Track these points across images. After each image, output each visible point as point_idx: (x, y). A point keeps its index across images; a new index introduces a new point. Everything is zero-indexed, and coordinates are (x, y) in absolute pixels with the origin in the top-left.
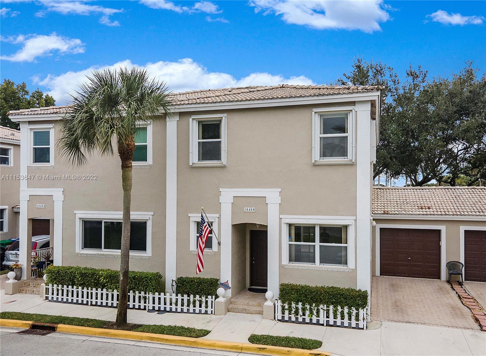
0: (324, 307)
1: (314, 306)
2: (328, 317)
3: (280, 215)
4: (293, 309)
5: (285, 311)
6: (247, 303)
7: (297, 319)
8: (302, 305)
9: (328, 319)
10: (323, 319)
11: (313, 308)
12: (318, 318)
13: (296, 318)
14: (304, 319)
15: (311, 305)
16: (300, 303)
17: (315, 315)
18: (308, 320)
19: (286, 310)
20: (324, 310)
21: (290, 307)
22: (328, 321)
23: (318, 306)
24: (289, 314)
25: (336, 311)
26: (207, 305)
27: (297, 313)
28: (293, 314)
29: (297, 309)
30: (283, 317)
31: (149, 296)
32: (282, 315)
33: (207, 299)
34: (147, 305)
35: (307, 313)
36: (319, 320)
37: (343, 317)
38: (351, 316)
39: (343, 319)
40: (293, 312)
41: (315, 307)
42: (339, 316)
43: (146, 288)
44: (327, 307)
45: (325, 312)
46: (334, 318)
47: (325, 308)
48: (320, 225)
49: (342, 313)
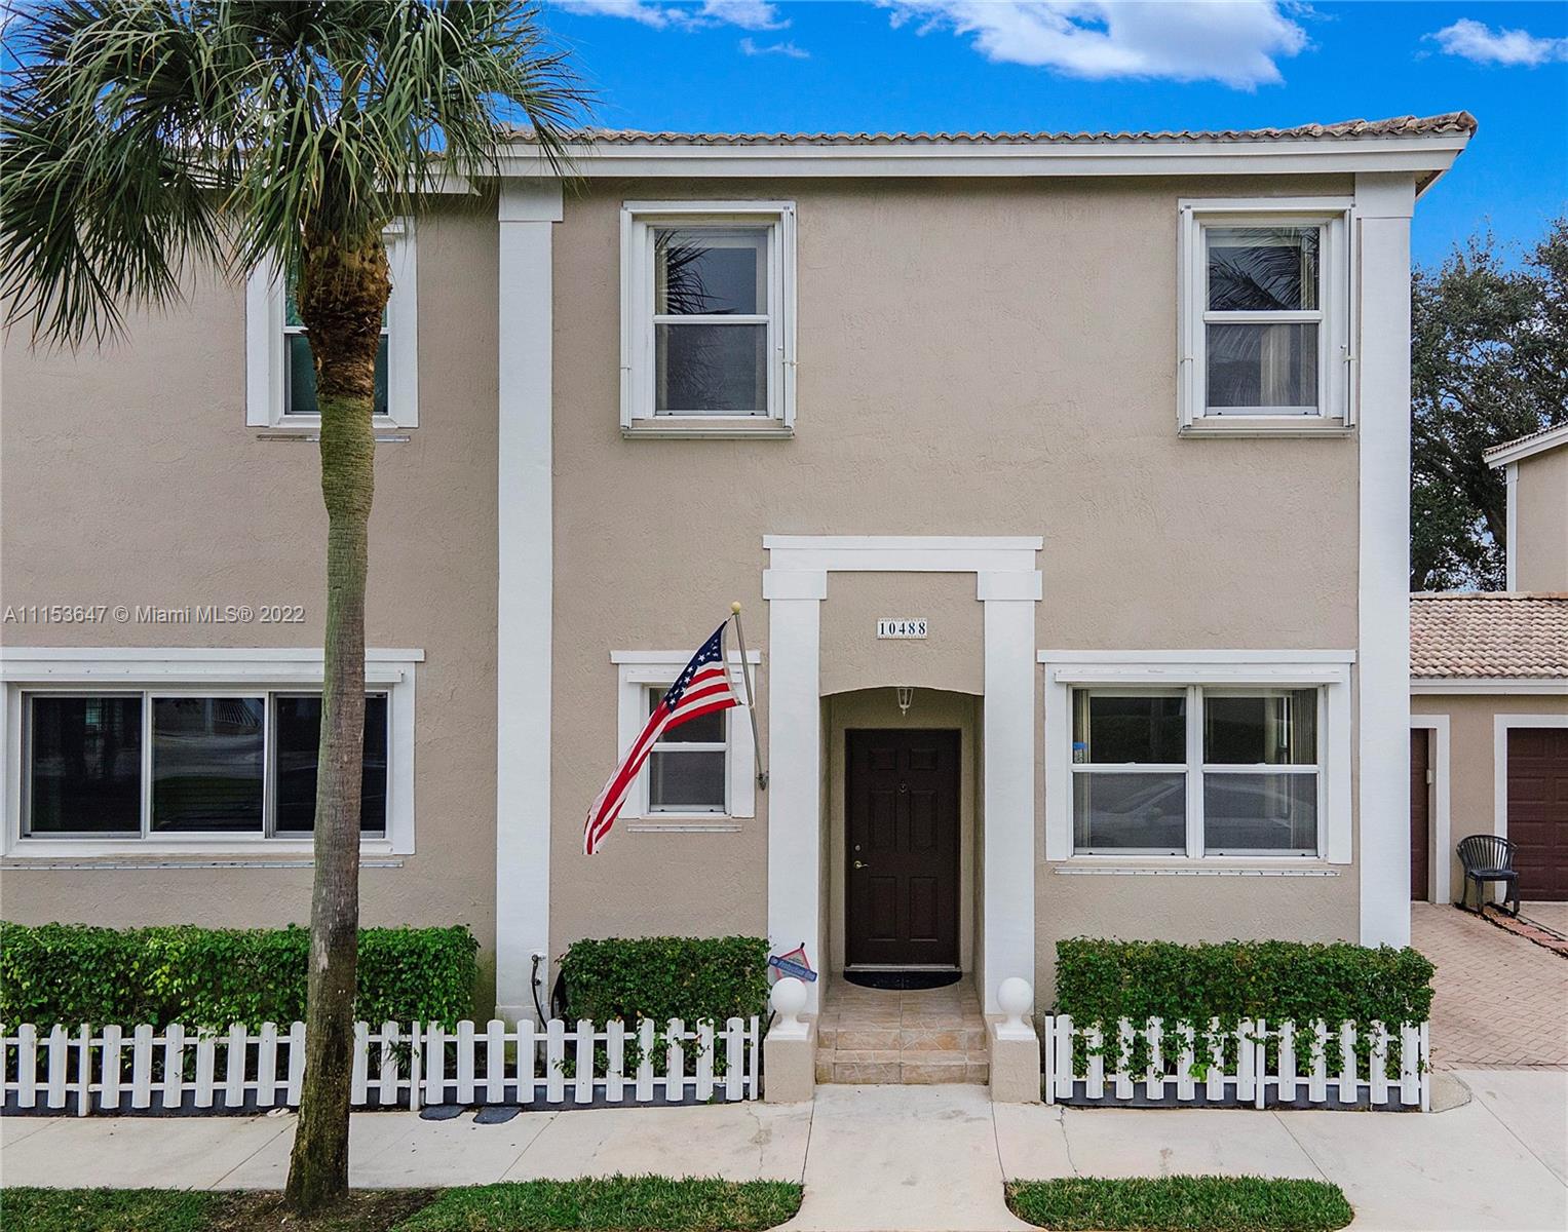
0: (1256, 1030)
1: (1214, 1030)
2: (1272, 1070)
3: (1039, 651)
4: (1124, 1047)
5: (1088, 1057)
6: (893, 1037)
7: (1140, 1088)
8: (1162, 1026)
9: (1272, 1079)
10: (1250, 1080)
11: (1211, 1038)
12: (1231, 1079)
13: (1135, 1085)
14: (1170, 1089)
15: (1200, 1026)
16: (1156, 1021)
17: (1219, 1068)
18: (1186, 1092)
19: (1093, 1053)
20: (1256, 1041)
21: (1111, 1041)
22: (1272, 1089)
23: (1229, 1025)
24: (1106, 1070)
25: (1307, 1042)
26: (725, 1061)
27: (1139, 1065)
28: (1126, 1068)
29: (1140, 1045)
30: (1079, 1087)
31: (424, 1039)
32: (1075, 1078)
33: (722, 1035)
34: (414, 1083)
35: (1186, 1059)
36: (1235, 1085)
37: (1334, 1067)
38: (1367, 1060)
39: (1336, 1075)
40: (1123, 1061)
41: (1219, 1032)
42: (1319, 1064)
43: (412, 1005)
44: (1268, 1028)
45: (1261, 1049)
46: (1299, 1074)
47: (1262, 1034)
48: (1205, 688)
49: (1332, 1049)
